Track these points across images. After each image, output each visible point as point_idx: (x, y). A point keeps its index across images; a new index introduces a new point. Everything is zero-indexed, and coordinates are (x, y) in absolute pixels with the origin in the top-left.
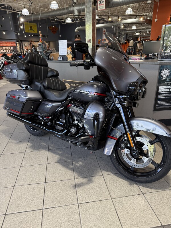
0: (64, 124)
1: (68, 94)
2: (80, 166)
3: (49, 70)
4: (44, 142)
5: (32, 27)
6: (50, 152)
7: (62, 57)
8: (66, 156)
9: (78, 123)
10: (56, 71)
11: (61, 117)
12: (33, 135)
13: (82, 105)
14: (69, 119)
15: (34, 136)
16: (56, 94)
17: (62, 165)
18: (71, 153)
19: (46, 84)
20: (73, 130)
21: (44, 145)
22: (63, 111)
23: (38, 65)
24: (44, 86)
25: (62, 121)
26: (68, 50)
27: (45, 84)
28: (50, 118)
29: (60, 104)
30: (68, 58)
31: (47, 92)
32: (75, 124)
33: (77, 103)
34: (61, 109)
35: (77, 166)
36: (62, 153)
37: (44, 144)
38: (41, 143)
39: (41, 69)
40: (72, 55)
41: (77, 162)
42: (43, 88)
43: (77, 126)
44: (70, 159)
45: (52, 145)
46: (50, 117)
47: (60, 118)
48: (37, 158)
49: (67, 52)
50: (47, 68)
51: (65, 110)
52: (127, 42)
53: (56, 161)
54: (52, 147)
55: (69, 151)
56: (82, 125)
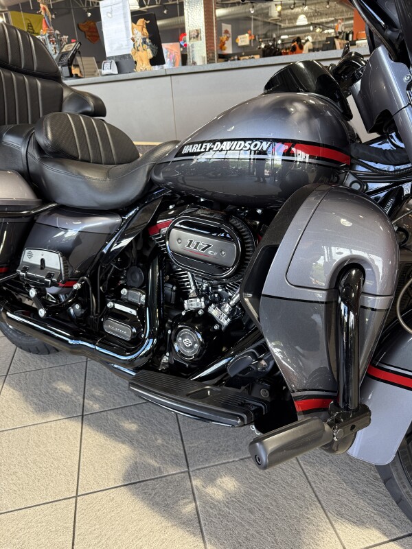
0: (141, 310)
1: (149, 172)
2: (227, 504)
3: (66, 94)
4: (63, 379)
5: (31, 26)
6: (90, 425)
7: (117, 63)
8: (158, 448)
9: (207, 306)
10: (96, 99)
11: (125, 278)
12: (21, 348)
13: (226, 220)
14: (161, 288)
15: (29, 355)
16: (94, 176)
17: (143, 499)
18: (177, 430)
19: (46, 137)
20: (188, 343)
21: (66, 395)
22: (134, 252)
23: (18, 70)
24: (40, 149)
25: (130, 299)
26: (136, 32)
27: (42, 140)
28: (77, 286)
29: (118, 220)
30: (136, 63)
31: (54, 173)
32: (192, 314)
33: (200, 212)
34: (125, 242)
35: (212, 504)
36: (139, 432)
37: (65, 387)
38: (54, 384)
39: (34, 88)
40: (149, 50)
41: (211, 480)
42: (37, 156)
43: (203, 322)
44: (177, 464)
45: (97, 393)
46: (76, 282)
47: (121, 282)
48: (34, 462)
49: (133, 40)
50: (60, 85)
51: (139, 248)
52: (297, 46)
53: (115, 475)
54: (96, 399)
55: (166, 418)
56: (229, 316)
